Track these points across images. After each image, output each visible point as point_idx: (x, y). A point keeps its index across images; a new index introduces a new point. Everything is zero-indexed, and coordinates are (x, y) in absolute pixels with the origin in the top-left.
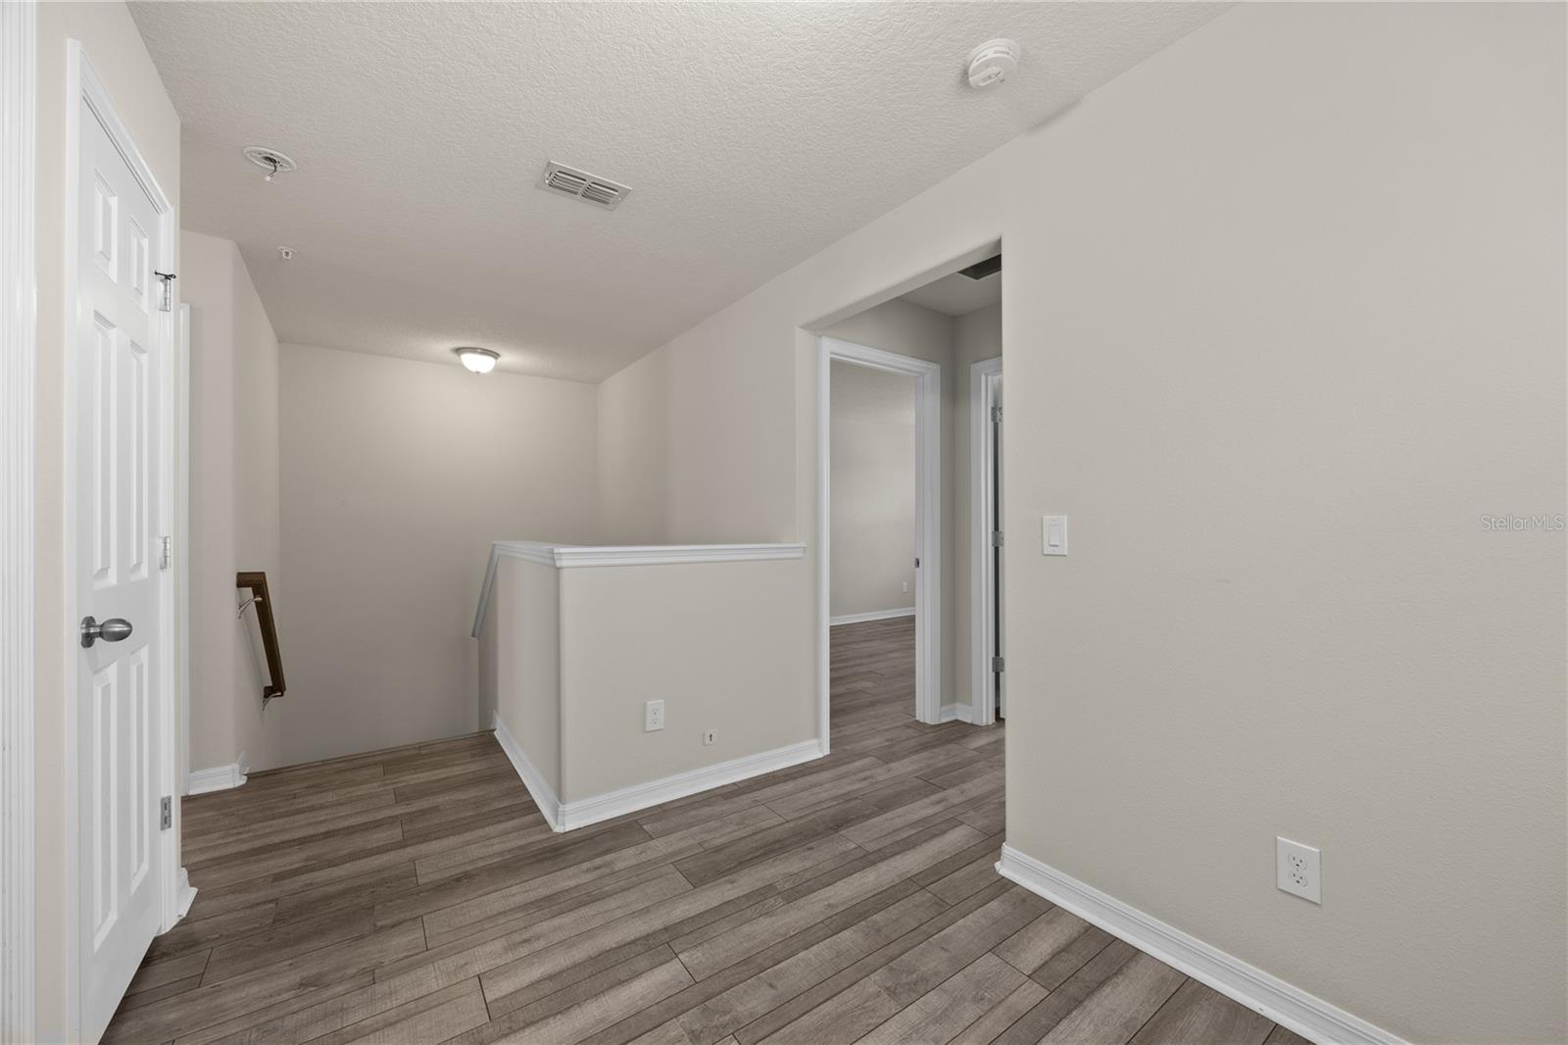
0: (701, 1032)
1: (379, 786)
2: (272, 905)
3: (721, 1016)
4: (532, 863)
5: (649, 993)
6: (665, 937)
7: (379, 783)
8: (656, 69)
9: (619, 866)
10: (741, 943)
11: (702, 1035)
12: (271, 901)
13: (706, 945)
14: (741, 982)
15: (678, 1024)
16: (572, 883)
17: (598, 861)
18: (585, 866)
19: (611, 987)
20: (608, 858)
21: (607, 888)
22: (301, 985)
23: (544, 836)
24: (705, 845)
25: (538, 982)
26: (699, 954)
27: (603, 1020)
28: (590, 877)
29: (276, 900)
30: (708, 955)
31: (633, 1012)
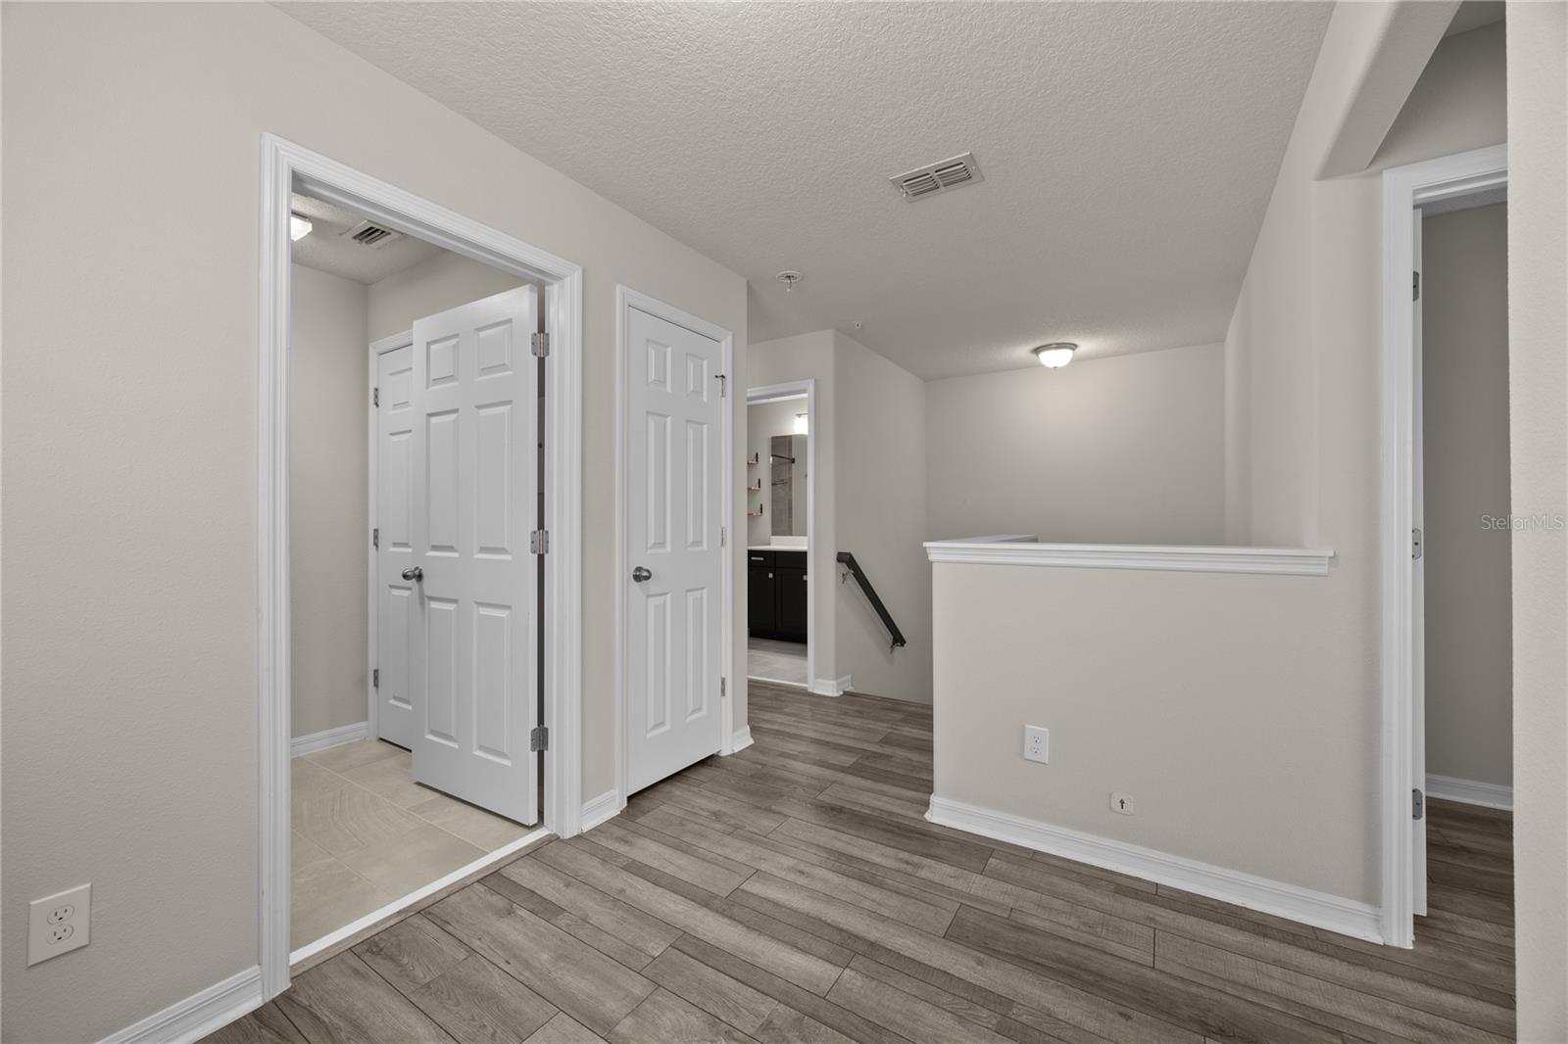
0: (773, 1029)
1: (887, 728)
2: (760, 767)
3: (798, 1037)
4: (878, 828)
5: (794, 970)
6: (861, 948)
7: (889, 725)
8: (851, 57)
9: (924, 873)
10: (899, 1012)
11: (771, 1031)
12: (761, 764)
13: (874, 984)
14: (848, 1036)
15: (774, 1006)
16: (878, 860)
17: (916, 859)
18: (905, 855)
19: (786, 943)
20: (926, 861)
21: (890, 881)
22: (714, 813)
23: (916, 816)
24: (1015, 915)
25: (768, 900)
26: (859, 984)
27: (753, 955)
28: (895, 865)
29: (764, 765)
30: (862, 991)
31: (770, 970)
